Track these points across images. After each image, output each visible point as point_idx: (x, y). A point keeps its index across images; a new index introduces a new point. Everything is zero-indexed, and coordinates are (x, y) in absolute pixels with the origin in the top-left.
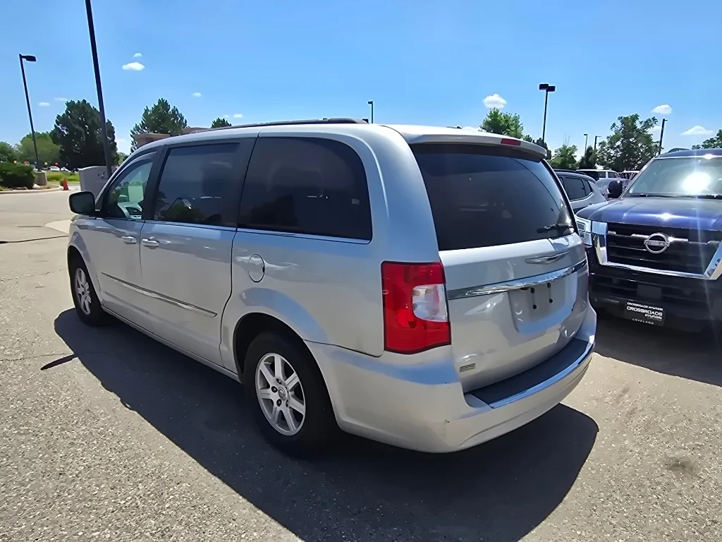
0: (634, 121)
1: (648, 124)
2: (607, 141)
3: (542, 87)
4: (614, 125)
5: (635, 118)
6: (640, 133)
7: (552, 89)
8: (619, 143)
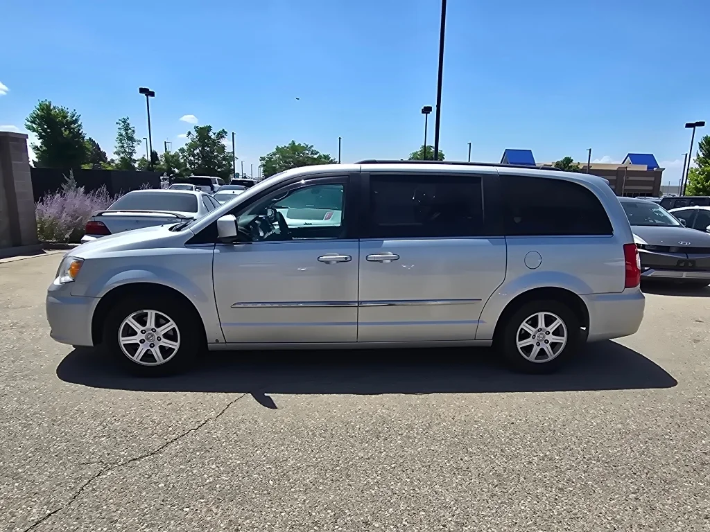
0: (209, 131)
1: (221, 135)
2: (185, 148)
3: (142, 91)
4: (189, 133)
5: (209, 129)
6: (214, 143)
7: (152, 94)
8: (197, 151)
